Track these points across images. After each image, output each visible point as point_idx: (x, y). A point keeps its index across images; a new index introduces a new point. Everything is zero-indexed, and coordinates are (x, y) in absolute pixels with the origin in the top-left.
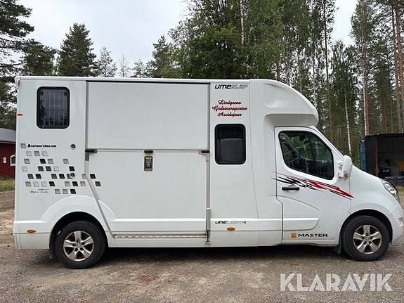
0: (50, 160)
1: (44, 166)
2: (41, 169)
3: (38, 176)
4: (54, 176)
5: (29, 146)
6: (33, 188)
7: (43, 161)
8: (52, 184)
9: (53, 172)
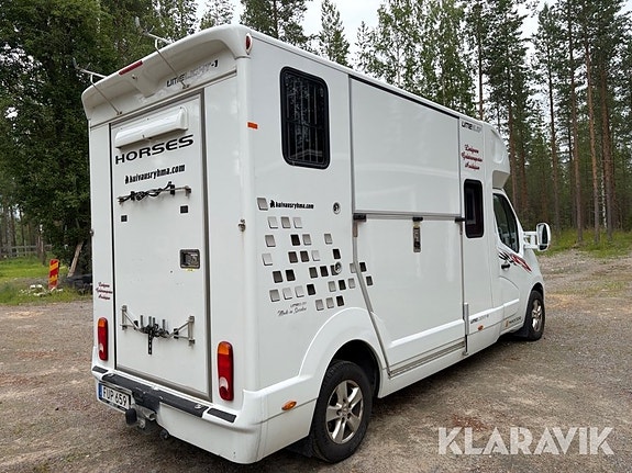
0: (306, 236)
1: (298, 250)
2: (292, 256)
3: (290, 275)
4: (313, 271)
5: (272, 204)
6: (283, 305)
7: (295, 240)
8: (311, 289)
9: (311, 264)
